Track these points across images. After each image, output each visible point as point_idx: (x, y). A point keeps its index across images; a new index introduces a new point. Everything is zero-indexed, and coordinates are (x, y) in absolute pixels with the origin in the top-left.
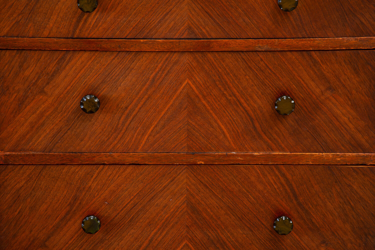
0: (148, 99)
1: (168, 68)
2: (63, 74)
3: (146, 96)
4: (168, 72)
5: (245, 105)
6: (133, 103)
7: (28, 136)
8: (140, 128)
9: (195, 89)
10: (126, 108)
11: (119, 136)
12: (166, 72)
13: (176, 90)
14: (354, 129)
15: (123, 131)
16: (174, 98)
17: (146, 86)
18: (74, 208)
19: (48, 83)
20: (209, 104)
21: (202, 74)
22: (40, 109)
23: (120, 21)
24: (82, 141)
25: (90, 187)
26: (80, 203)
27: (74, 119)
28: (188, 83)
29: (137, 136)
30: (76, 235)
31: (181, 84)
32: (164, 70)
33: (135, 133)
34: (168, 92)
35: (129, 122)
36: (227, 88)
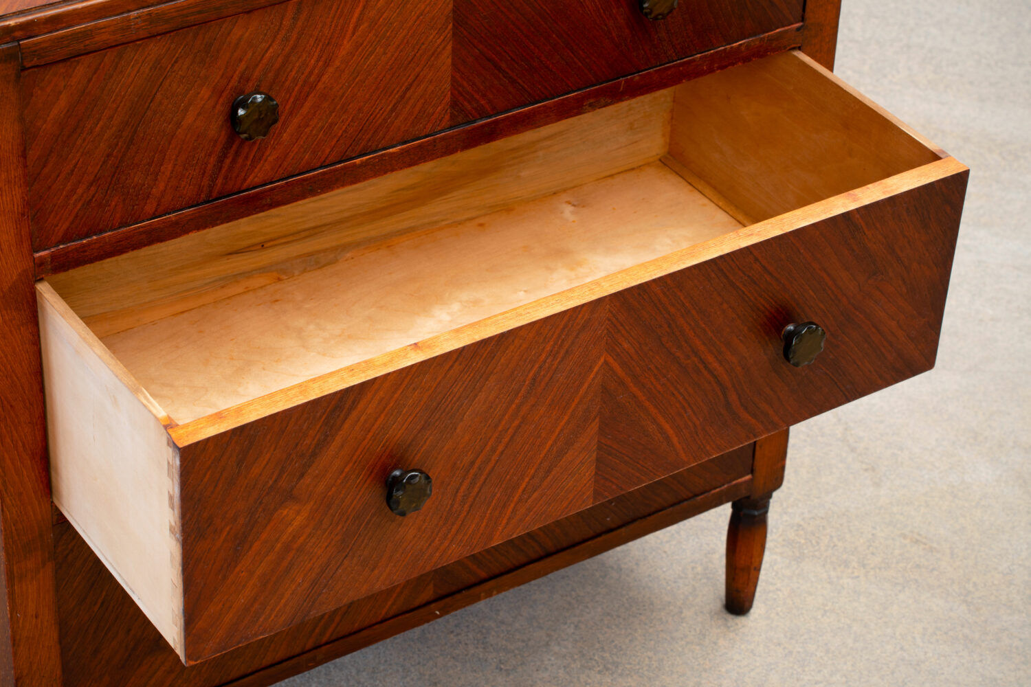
0: (519, 427)
1: (567, 345)
2: (337, 442)
3: (516, 423)
5: (714, 365)
6: (488, 448)
7: (255, 607)
8: (498, 495)
9: (617, 368)
10: (472, 463)
11: (455, 528)
12: (562, 354)
13: (579, 386)
14: (903, 339)
15: (463, 515)
16: (575, 403)
17: (517, 400)
19: (302, 476)
20: (645, 390)
21: (636, 332)
22: (284, 539)
23: (312, 131)
24: (373, 570)
27: (359, 529)
28: (606, 363)
29: (491, 513)
32: (557, 352)
33: (487, 510)
34: (562, 396)
35: (475, 491)
36: (683, 343)
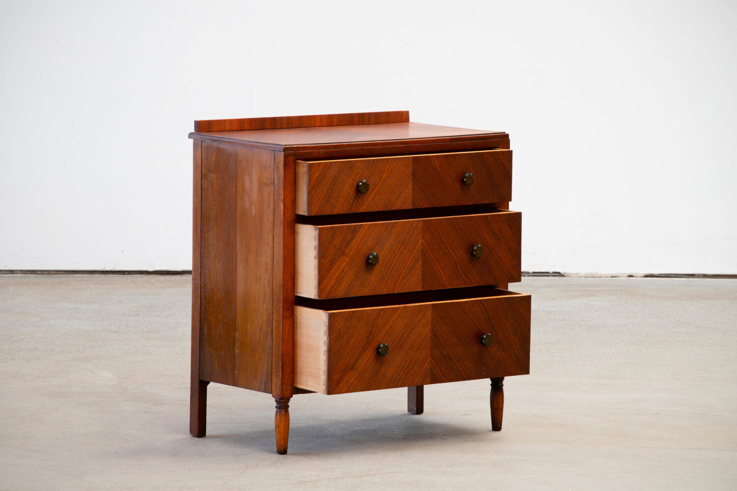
0: (400, 254)
1: (411, 232)
2: (355, 241)
3: (399, 253)
4: (412, 234)
5: (453, 254)
6: (392, 258)
7: (335, 286)
8: (396, 275)
9: (425, 245)
10: (389, 262)
11: (385, 282)
12: (410, 234)
13: (416, 247)
15: (387, 278)
16: (415, 252)
17: (399, 246)
18: (370, 340)
19: (346, 248)
20: (434, 255)
22: (342, 267)
24: (364, 287)
25: (379, 324)
26: (373, 336)
28: (422, 241)
29: (394, 282)
30: (371, 360)
31: (418, 242)
32: (409, 234)
33: (393, 280)
34: (411, 248)
35: (390, 271)
36: (443, 244)
